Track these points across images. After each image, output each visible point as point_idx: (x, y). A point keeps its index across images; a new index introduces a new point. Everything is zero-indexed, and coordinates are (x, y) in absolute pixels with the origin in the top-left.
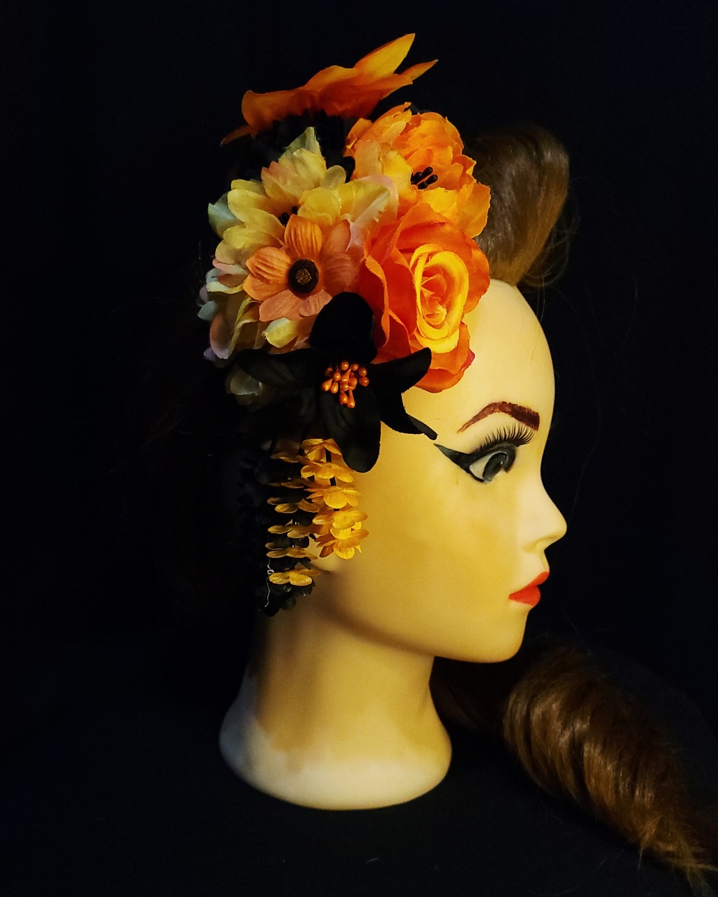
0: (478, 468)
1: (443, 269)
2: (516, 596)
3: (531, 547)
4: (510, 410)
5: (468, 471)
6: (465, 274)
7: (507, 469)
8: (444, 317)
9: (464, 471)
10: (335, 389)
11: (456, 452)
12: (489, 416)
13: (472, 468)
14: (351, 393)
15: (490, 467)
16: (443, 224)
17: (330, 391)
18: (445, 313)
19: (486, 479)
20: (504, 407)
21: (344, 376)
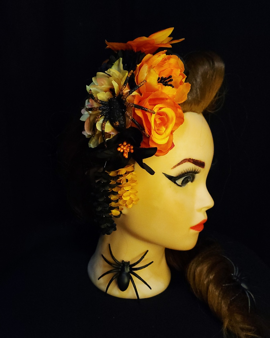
0: (179, 182)
1: (166, 114)
2: (193, 228)
3: (200, 210)
4: (192, 161)
5: (175, 183)
6: (174, 117)
7: (192, 181)
8: (164, 131)
9: (173, 183)
10: (122, 151)
11: (171, 176)
12: (184, 163)
13: (177, 182)
14: (127, 153)
15: (184, 181)
16: (167, 99)
17: (120, 151)
18: (165, 130)
19: (183, 185)
20: (190, 160)
21: (124, 147)
